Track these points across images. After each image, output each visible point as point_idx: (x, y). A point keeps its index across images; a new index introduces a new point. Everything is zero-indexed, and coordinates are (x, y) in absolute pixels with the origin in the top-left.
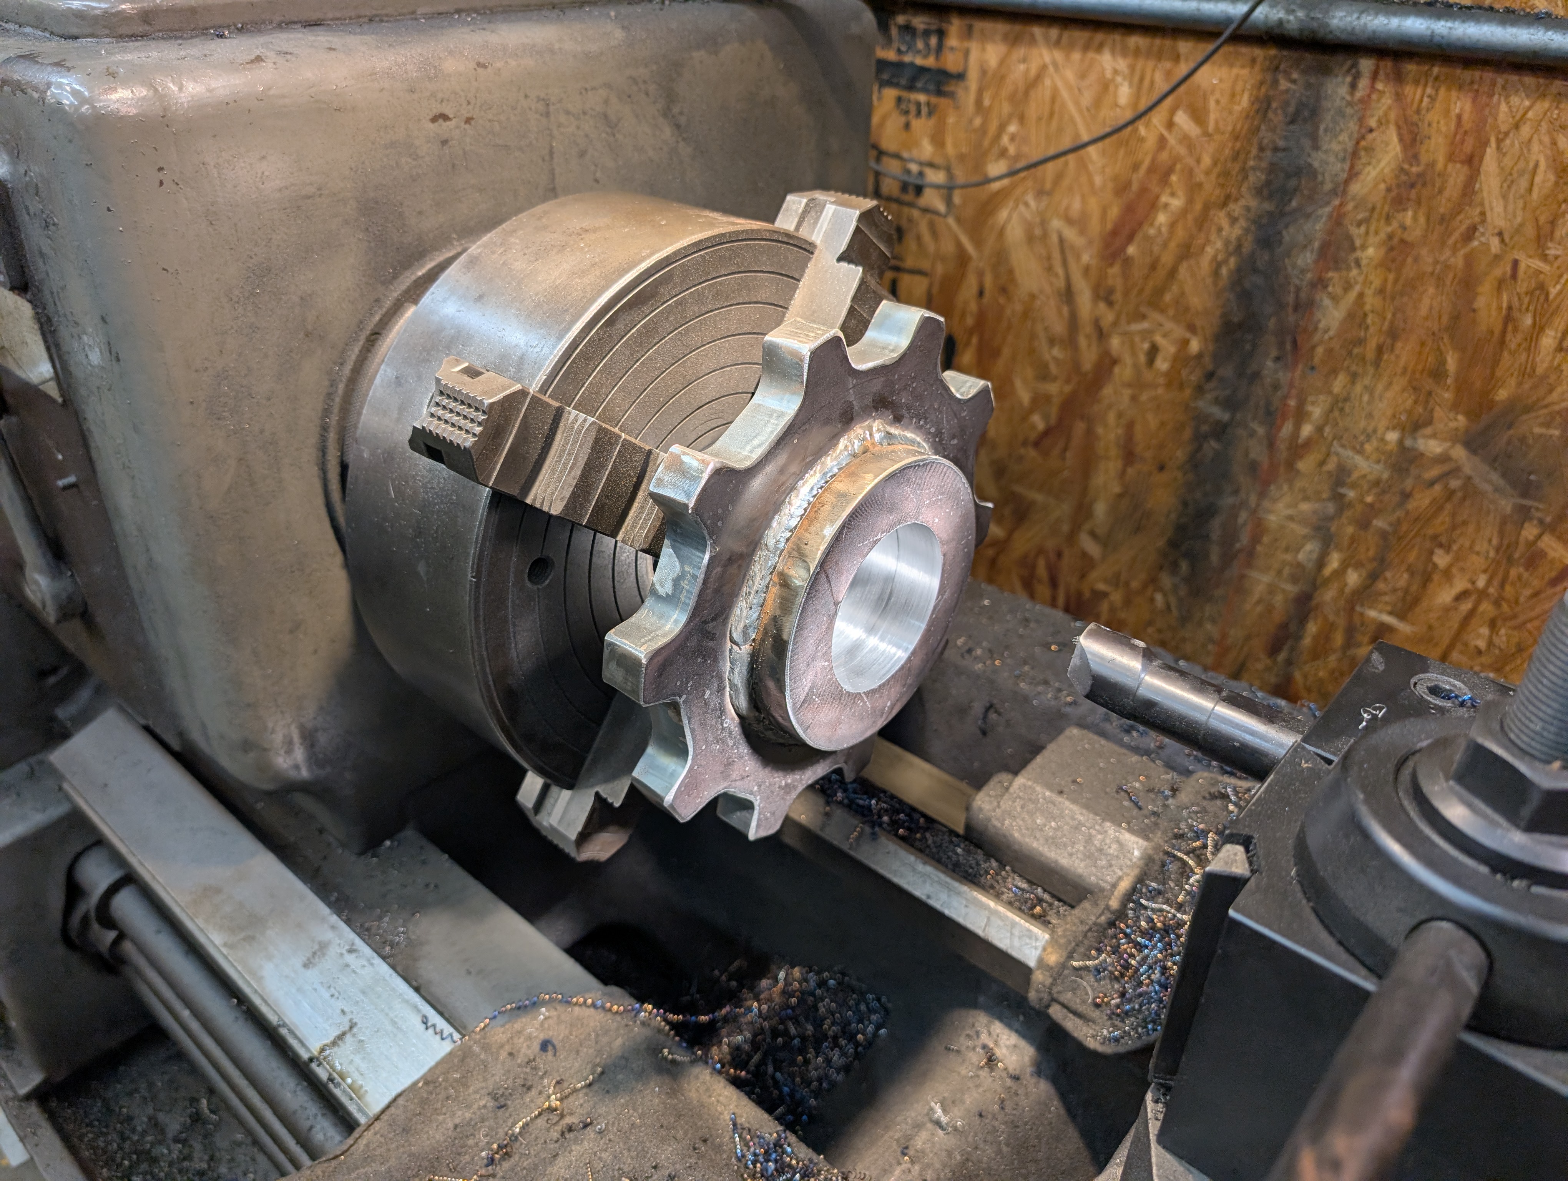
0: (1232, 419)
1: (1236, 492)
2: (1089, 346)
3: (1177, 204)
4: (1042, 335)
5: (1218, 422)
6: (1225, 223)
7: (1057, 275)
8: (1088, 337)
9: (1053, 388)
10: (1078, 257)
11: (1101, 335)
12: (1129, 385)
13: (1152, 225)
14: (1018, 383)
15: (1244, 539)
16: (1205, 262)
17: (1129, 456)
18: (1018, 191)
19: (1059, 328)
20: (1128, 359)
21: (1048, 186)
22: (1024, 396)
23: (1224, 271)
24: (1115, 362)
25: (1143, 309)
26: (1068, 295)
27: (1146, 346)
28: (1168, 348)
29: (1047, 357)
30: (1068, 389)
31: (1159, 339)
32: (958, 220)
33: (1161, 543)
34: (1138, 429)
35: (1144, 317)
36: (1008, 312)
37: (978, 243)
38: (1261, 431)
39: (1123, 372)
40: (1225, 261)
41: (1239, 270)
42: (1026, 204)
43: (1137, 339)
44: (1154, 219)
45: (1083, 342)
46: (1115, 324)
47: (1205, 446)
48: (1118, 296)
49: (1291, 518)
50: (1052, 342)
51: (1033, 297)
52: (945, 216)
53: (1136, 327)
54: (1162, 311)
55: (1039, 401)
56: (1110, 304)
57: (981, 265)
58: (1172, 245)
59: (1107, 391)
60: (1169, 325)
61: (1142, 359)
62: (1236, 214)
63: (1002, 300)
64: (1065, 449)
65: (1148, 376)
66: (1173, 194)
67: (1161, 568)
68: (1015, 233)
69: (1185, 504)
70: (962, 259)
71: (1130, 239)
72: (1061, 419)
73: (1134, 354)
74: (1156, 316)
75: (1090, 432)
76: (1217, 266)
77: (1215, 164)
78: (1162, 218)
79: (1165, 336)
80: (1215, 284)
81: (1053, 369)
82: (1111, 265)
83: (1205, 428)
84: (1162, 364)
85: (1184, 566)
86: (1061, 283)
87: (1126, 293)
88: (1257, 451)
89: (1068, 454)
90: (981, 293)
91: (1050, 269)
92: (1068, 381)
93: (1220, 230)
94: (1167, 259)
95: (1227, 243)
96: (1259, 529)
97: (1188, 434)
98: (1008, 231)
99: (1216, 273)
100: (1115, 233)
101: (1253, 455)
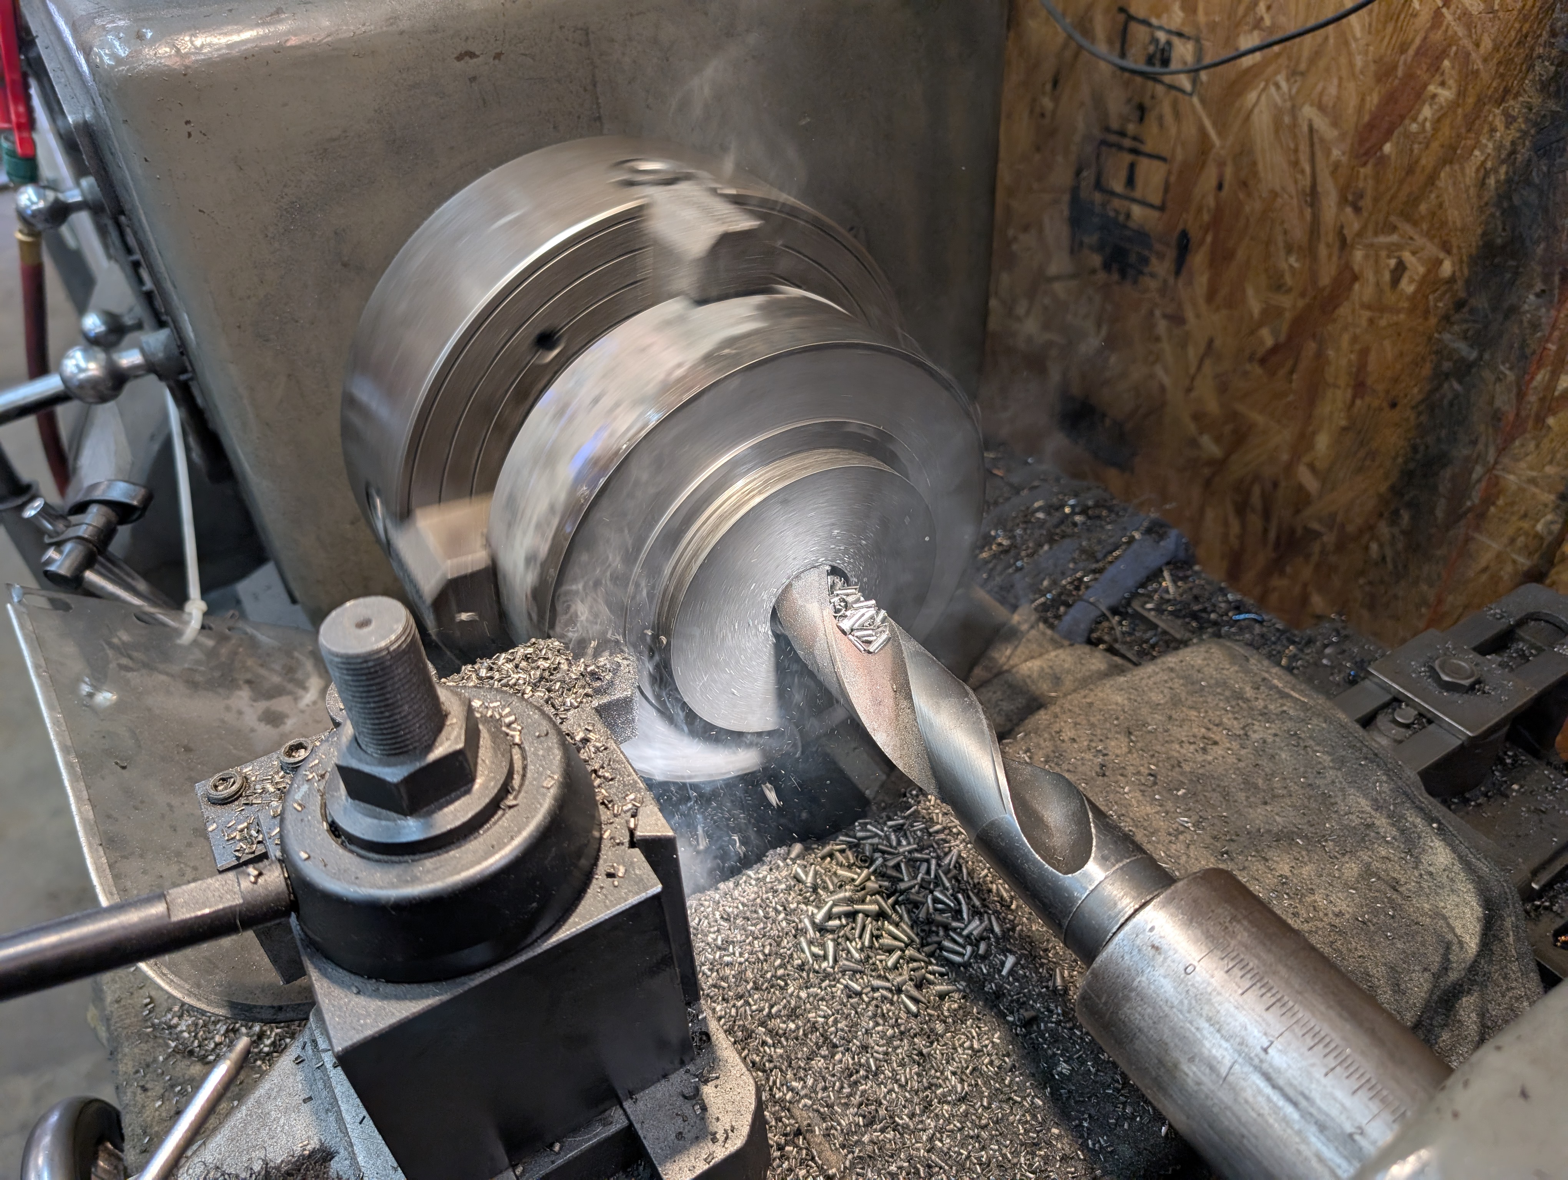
0: (1480, 357)
1: (1474, 443)
2: (1330, 256)
3: (1446, 95)
4: (1280, 239)
5: (1463, 360)
6: (1499, 124)
7: (1303, 172)
8: (1328, 245)
9: (1286, 301)
10: (1328, 153)
11: (1344, 244)
12: (1368, 307)
13: (1414, 120)
14: (1250, 292)
15: (1476, 497)
16: (1470, 170)
17: (1359, 387)
18: (1270, 70)
19: (1299, 234)
20: (1370, 275)
21: (1303, 66)
22: (1255, 306)
23: (1491, 181)
24: (1355, 278)
25: (1393, 219)
26: (1312, 196)
27: (1393, 262)
28: (1416, 267)
29: (1284, 266)
30: (1301, 303)
31: (1407, 256)
32: (1203, 101)
33: (1383, 488)
34: (1372, 357)
35: (1394, 229)
36: (1247, 209)
37: (1222, 129)
38: (1511, 376)
39: (1364, 292)
40: (1495, 170)
41: (1509, 181)
42: (1278, 86)
43: (1384, 253)
44: (1419, 111)
45: (1323, 251)
46: (1360, 234)
47: (1446, 386)
48: (1366, 203)
49: (1532, 481)
50: (1289, 249)
51: (1275, 195)
52: (1191, 95)
53: (1383, 239)
54: (1415, 224)
55: (1271, 314)
56: (1357, 210)
57: (1223, 152)
58: (1435, 145)
59: (1344, 310)
60: (1420, 241)
61: (1387, 276)
62: (1515, 113)
63: (1241, 196)
64: (1292, 372)
65: (1390, 298)
66: (1443, 84)
67: (1381, 515)
68: (1262, 120)
69: (1415, 449)
70: (1204, 145)
71: (1388, 135)
72: (1290, 338)
73: (1377, 272)
74: (1409, 229)
75: (1320, 355)
76: (1484, 173)
77: (1496, 49)
78: (1427, 112)
79: (1414, 253)
80: (1480, 197)
81: (1289, 280)
82: (1364, 164)
83: (1447, 365)
84: (1407, 287)
85: (1406, 517)
86: (1306, 182)
87: (1376, 200)
88: (1504, 400)
89: (1295, 376)
90: (1220, 187)
91: (1296, 164)
92: (1303, 295)
93: (1493, 130)
94: (1427, 161)
95: (1499, 148)
96: (1495, 488)
97: (1427, 370)
98: (1255, 117)
99: (1482, 184)
100: (1371, 126)
101: (1498, 403)
